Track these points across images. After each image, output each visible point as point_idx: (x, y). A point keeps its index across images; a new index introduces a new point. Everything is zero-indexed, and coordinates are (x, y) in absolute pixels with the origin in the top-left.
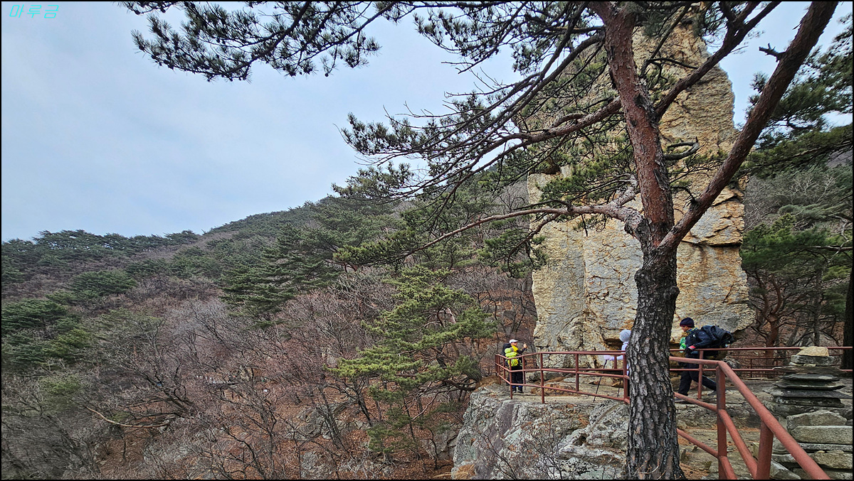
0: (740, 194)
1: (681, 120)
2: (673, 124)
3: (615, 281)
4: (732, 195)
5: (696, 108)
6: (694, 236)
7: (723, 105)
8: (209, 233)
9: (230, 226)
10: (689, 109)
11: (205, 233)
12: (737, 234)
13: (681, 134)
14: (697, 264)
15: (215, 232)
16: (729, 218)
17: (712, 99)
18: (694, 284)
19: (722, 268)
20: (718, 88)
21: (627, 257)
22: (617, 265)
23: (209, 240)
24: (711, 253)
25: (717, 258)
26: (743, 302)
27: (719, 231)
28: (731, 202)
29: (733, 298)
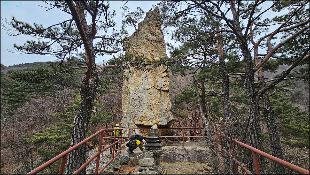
0: (168, 75)
1: (155, 51)
2: (153, 51)
3: (138, 101)
4: (166, 75)
5: (158, 48)
6: (158, 87)
7: (164, 49)
8: (12, 66)
9: (24, 65)
10: (157, 48)
11: (10, 66)
12: (168, 87)
13: (155, 54)
14: (159, 96)
15: (16, 66)
16: (166, 82)
17: (161, 47)
18: (158, 103)
19: (165, 98)
20: (163, 44)
21: (142, 92)
22: (139, 94)
23: (10, 69)
24: (163, 93)
25: (164, 95)
26: (171, 111)
27: (164, 86)
28: (166, 77)
29: (168, 109)
